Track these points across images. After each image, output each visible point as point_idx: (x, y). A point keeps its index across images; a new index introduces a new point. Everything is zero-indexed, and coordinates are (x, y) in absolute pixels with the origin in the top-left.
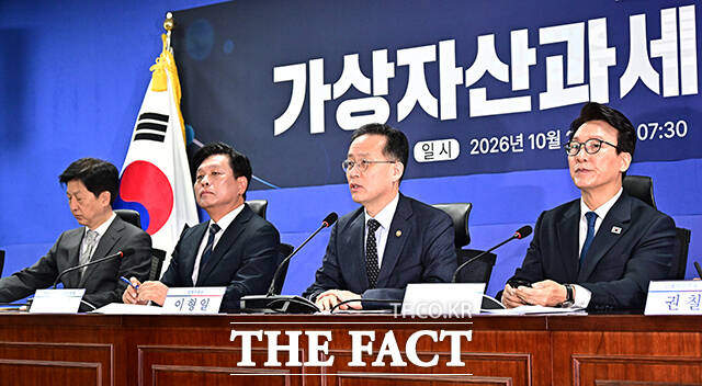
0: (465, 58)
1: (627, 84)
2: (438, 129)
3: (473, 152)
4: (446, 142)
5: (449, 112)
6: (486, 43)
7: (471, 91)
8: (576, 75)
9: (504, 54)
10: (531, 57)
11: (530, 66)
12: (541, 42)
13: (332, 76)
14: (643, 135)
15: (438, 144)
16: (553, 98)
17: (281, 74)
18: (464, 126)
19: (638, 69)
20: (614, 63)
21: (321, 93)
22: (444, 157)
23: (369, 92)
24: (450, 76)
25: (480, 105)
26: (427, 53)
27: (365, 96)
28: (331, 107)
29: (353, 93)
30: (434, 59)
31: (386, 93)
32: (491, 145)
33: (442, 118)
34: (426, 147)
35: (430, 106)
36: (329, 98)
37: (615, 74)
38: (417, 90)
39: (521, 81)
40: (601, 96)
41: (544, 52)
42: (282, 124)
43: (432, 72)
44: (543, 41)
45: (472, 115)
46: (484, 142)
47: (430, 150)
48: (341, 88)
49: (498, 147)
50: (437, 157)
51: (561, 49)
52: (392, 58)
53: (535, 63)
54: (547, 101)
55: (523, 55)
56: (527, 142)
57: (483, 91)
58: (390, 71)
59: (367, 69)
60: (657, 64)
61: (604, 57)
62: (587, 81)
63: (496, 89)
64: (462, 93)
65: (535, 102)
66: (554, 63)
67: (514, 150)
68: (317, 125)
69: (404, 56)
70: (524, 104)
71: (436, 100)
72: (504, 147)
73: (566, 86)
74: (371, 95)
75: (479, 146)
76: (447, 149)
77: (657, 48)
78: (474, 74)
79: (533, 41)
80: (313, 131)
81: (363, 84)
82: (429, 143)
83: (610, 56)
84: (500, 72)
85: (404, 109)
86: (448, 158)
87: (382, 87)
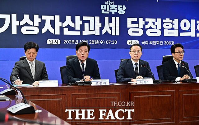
0: (63, 20)
1: (104, 32)
2: (54, 36)
3: (64, 43)
4: (57, 40)
5: (58, 32)
6: (68, 18)
7: (64, 28)
8: (92, 28)
9: (73, 21)
10: (81, 22)
11: (80, 25)
12: (83, 20)
13: (20, 19)
14: (107, 43)
15: (54, 40)
18: (61, 36)
19: (106, 29)
20: (101, 27)
21: (15, 24)
22: (56, 44)
23: (32, 25)
24: (58, 24)
25: (66, 32)
27: (32, 26)
28: (19, 28)
29: (27, 25)
30: (53, 19)
31: (38, 26)
32: (69, 42)
33: (56, 34)
34: (50, 41)
35: (52, 31)
36: (19, 25)
37: (101, 29)
39: (78, 28)
40: (98, 33)
41: (84, 22)
43: (53, 23)
45: (64, 34)
46: (67, 41)
47: (52, 41)
48: (22, 23)
49: (71, 42)
50: (54, 43)
51: (88, 22)
52: (40, 17)
53: (81, 24)
54: (84, 33)
55: (78, 22)
57: (67, 29)
58: (39, 20)
59: (32, 19)
60: (111, 28)
62: (94, 30)
63: (71, 29)
64: (61, 29)
65: (81, 33)
66: (86, 25)
67: (76, 43)
68: (14, 31)
69: (44, 17)
70: (78, 33)
71: (54, 30)
72: (73, 42)
73: (89, 30)
74: (33, 26)
75: (66, 42)
76: (57, 41)
77: (111, 25)
78: (65, 25)
79: (81, 19)
80: (13, 33)
81: (30, 23)
82: (52, 40)
83: (100, 25)
84: (72, 25)
85: (44, 31)
86: (57, 44)
87: (36, 24)
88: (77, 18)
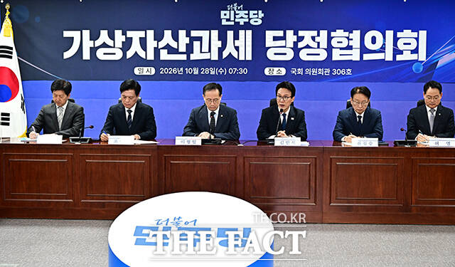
0: (159, 37)
1: (225, 54)
2: (145, 63)
3: (161, 73)
4: (149, 68)
5: (151, 56)
6: (168, 33)
7: (161, 50)
8: (205, 48)
9: (176, 38)
10: (187, 40)
11: (186, 44)
13: (94, 37)
14: (231, 72)
15: (145, 69)
16: (196, 56)
17: (67, 34)
18: (157, 62)
19: (230, 49)
20: (220, 46)
21: (88, 44)
22: (148, 74)
24: (151, 44)
25: (164, 55)
26: (142, 34)
27: (111, 47)
28: (93, 50)
29: (104, 45)
30: (144, 36)
31: (121, 47)
32: (169, 71)
33: (148, 59)
34: (140, 69)
35: (142, 54)
36: (93, 46)
37: (221, 50)
38: (136, 47)
39: (183, 48)
40: (215, 57)
41: (193, 39)
42: (67, 55)
43: (143, 42)
44: (192, 35)
45: (161, 59)
46: (166, 70)
47: (142, 70)
48: (98, 43)
49: (172, 72)
50: (145, 73)
51: (200, 39)
52: (124, 34)
53: (188, 43)
54: (193, 57)
55: (183, 39)
56: (184, 71)
57: (166, 51)
58: (123, 38)
59: (112, 37)
60: (237, 48)
61: (217, 44)
62: (210, 51)
63: (171, 50)
64: (157, 51)
65: (188, 57)
66: (196, 44)
67: (179, 73)
68: (86, 56)
69: (130, 34)
70: (184, 57)
71: (145, 52)
72: (175, 72)
73: (201, 52)
74: (114, 47)
75: (163, 71)
76: (149, 71)
77: (237, 43)
78: (162, 44)
79: (188, 35)
80: (84, 59)
81: (110, 42)
82: (142, 68)
83: (219, 44)
84: (174, 44)
85: (130, 54)
87: (119, 44)
88: (182, 33)
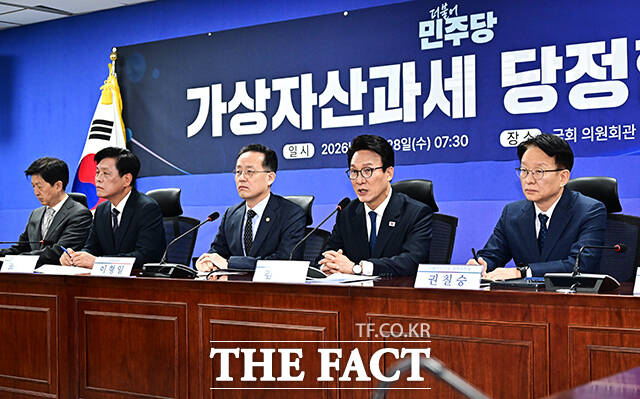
0: (319, 87)
1: (428, 109)
2: (299, 135)
3: (323, 153)
4: (305, 145)
5: (308, 125)
6: (334, 77)
7: (323, 110)
8: (394, 101)
9: (345, 84)
10: (363, 87)
11: (363, 94)
12: (371, 77)
13: (227, 96)
14: (438, 144)
15: (300, 147)
16: (379, 116)
17: (192, 94)
18: (317, 135)
19: (436, 98)
20: (420, 94)
21: (220, 108)
22: (304, 156)
23: (253, 109)
24: (309, 99)
25: (329, 120)
26: (293, 82)
27: (251, 111)
28: (227, 118)
29: (242, 109)
30: (298, 87)
31: (264, 109)
32: (336, 148)
33: (303, 128)
34: (291, 149)
35: (294, 119)
36: (225, 112)
37: (420, 101)
38: (285, 108)
39: (357, 104)
40: (410, 116)
41: (373, 84)
42: (193, 130)
43: (296, 95)
44: (372, 77)
45: (323, 127)
46: (331, 146)
47: (294, 151)
48: (233, 105)
49: (340, 150)
50: (299, 156)
51: (384, 82)
52: (269, 85)
53: (366, 92)
54: (374, 119)
55: (358, 86)
57: (330, 111)
58: (267, 94)
59: (251, 92)
60: (449, 95)
61: (413, 89)
62: (401, 105)
63: (341, 109)
64: (317, 111)
65: (366, 119)
66: (379, 92)
68: (217, 131)
69: (277, 84)
70: (358, 120)
71: (299, 116)
73: (387, 109)
74: (254, 111)
75: (328, 149)
76: (306, 150)
77: (450, 84)
79: (365, 76)
80: (214, 135)
81: (249, 103)
82: (294, 145)
83: (417, 89)
84: (342, 97)
85: (277, 121)
86: (306, 157)
87: (261, 106)
88: (356, 75)
